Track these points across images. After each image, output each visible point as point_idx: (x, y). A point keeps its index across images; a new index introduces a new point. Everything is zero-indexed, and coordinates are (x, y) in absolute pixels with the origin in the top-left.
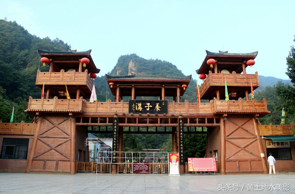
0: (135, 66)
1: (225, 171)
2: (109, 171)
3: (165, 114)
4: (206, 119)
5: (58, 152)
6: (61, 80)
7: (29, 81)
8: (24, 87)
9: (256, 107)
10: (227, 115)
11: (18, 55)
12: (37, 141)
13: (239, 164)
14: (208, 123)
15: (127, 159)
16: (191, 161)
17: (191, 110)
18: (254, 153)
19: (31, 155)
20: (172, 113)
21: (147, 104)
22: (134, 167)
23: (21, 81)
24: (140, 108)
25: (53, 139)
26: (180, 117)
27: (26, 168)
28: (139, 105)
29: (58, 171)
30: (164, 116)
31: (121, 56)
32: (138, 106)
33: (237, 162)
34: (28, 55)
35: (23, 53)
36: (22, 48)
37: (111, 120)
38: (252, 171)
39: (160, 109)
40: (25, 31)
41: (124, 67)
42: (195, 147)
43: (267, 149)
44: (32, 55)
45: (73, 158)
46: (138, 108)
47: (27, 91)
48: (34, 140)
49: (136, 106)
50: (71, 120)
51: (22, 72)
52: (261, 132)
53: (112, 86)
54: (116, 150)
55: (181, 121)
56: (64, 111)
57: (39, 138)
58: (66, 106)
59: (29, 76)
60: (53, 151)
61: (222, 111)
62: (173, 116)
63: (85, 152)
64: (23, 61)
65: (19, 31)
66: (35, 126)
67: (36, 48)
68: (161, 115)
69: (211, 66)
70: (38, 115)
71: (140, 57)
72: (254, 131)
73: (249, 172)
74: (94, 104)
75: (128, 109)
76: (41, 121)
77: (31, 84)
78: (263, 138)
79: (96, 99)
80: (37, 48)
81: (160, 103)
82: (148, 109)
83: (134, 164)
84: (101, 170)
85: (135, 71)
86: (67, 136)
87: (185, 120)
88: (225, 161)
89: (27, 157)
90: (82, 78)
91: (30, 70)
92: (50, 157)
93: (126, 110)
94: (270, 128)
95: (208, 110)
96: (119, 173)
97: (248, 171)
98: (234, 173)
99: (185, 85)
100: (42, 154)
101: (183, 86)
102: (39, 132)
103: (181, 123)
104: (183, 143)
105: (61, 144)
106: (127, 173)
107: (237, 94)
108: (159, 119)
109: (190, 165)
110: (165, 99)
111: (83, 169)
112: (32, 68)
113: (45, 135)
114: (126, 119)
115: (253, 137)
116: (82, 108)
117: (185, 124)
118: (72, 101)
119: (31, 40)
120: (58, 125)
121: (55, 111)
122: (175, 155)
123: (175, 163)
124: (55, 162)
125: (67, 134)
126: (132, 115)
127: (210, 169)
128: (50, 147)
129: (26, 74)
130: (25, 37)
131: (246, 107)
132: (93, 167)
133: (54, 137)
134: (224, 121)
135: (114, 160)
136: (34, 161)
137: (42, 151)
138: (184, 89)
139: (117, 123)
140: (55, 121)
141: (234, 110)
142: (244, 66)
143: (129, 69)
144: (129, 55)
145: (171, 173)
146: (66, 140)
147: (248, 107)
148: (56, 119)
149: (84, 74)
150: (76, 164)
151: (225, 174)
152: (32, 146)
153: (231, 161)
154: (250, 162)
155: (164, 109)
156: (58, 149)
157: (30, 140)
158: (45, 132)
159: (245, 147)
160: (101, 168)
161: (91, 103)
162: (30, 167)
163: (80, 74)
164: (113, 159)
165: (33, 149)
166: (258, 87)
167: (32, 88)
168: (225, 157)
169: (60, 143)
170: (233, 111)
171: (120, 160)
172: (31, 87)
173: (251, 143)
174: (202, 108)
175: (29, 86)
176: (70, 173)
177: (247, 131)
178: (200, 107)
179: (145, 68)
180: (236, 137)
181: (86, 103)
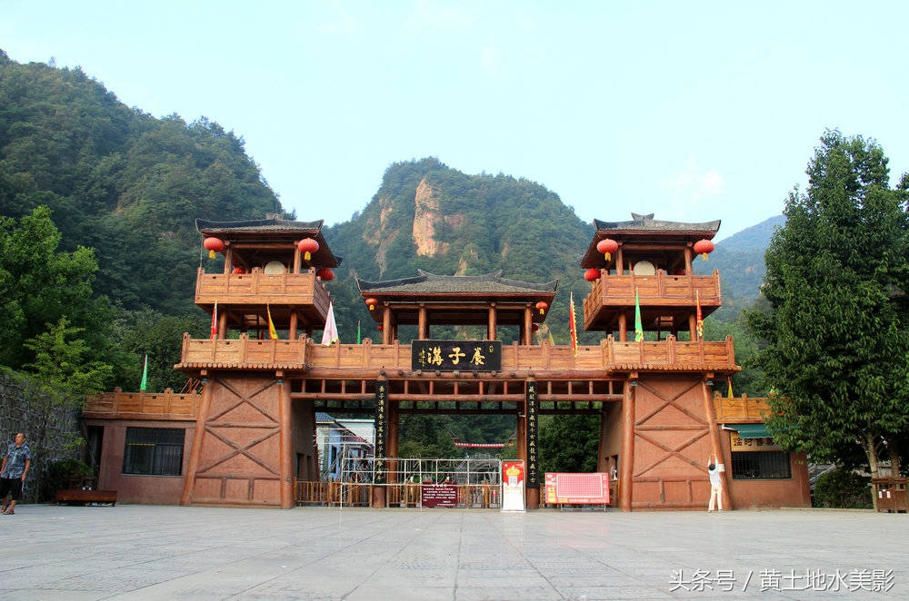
0: (435, 196)
1: (631, 504)
2: (368, 500)
3: (494, 372)
4: (591, 384)
5: (254, 460)
6: (253, 293)
7: (127, 246)
8: (114, 266)
9: (708, 357)
10: (637, 376)
11: (91, 169)
12: (204, 435)
13: (663, 487)
14: (594, 393)
15: (408, 475)
16: (553, 480)
17: (554, 362)
18: (700, 462)
19: (191, 467)
20: (512, 369)
21: (454, 350)
22: (424, 492)
23: (105, 249)
24: (438, 360)
25: (239, 430)
26: (530, 380)
27: (182, 495)
28: (434, 352)
29: (254, 501)
30: (494, 376)
31: (394, 164)
32: (433, 355)
33: (660, 483)
34: (120, 171)
35: (105, 163)
36: (102, 150)
37: (372, 386)
38: (694, 503)
39: (482, 360)
40: (109, 94)
41: (403, 197)
42: (584, 445)
43: (733, 454)
44: (131, 169)
45: (286, 471)
46: (432, 359)
47: (124, 277)
48: (196, 432)
49: (429, 354)
50: (280, 386)
51: (106, 222)
52: (719, 415)
53: (372, 308)
54: (384, 456)
55: (531, 390)
56: (265, 367)
57: (208, 427)
58: (268, 355)
59: (126, 233)
60: (241, 456)
61: (624, 367)
62: (513, 376)
63: (309, 457)
64: (106, 187)
65: (92, 98)
66: (198, 400)
67: (142, 149)
68: (486, 376)
69: (608, 256)
70: (204, 377)
71: (450, 168)
72: (704, 411)
73: (686, 507)
74: (333, 350)
75: (410, 362)
76: (212, 389)
77: (134, 256)
78: (723, 427)
79: (335, 338)
80: (145, 147)
81: (484, 346)
82: (456, 362)
83: (423, 487)
84: (350, 500)
85: (434, 211)
86: (272, 424)
87: (541, 386)
88: (631, 482)
89: (181, 469)
90: (303, 288)
91: (128, 213)
92: (234, 471)
93: (406, 364)
94: (742, 405)
95: (596, 362)
96: (391, 506)
97: (685, 504)
98: (653, 507)
99: (544, 304)
100: (216, 465)
101: (537, 305)
102: (208, 413)
103: (532, 393)
104: (535, 440)
105: (259, 442)
106: (409, 506)
107: (674, 319)
108: (481, 385)
109: (549, 489)
110: (495, 338)
111: (310, 499)
112: (133, 210)
113: (220, 421)
114: (406, 383)
115: (699, 425)
116: (306, 361)
117: (542, 396)
118: (281, 346)
119: (127, 125)
120: (251, 397)
121: (245, 367)
122: (516, 466)
123: (515, 485)
124: (247, 482)
125: (272, 419)
126: (419, 375)
127: (594, 499)
128: (235, 448)
129: (118, 228)
130: (109, 115)
131: (682, 356)
132: (331, 493)
133: (243, 424)
134: (633, 390)
135: (379, 478)
136: (199, 480)
137: (217, 458)
138: (542, 312)
139: (385, 393)
140: (243, 388)
141: (655, 363)
142: (687, 256)
143: (418, 205)
144: (417, 161)
145: (505, 507)
146: (269, 432)
147: (689, 357)
148: (245, 385)
149: (306, 279)
150: (293, 486)
151: (631, 511)
152: (193, 445)
153: (645, 481)
154: (690, 484)
155: (493, 361)
156: (254, 452)
157: (187, 432)
158: (222, 414)
159: (679, 450)
160: (350, 494)
161: (326, 347)
162: (190, 493)
163: (298, 279)
164: (378, 475)
165: (196, 454)
166: (718, 306)
167: (135, 269)
168: (631, 471)
169: (256, 439)
170: (651, 367)
171: (392, 477)
172: (133, 264)
173: (694, 441)
174: (582, 359)
175: (127, 264)
176: (280, 506)
177: (686, 412)
178: (576, 356)
179: (465, 200)
180: (659, 426)
181: (313, 348)
